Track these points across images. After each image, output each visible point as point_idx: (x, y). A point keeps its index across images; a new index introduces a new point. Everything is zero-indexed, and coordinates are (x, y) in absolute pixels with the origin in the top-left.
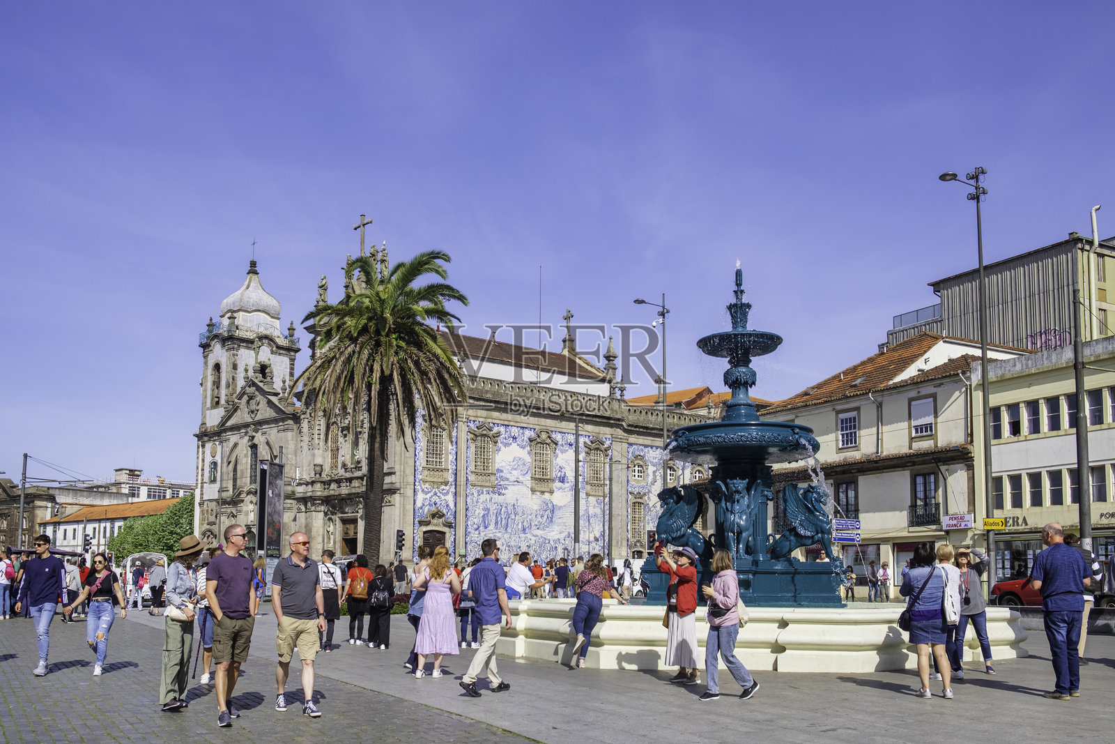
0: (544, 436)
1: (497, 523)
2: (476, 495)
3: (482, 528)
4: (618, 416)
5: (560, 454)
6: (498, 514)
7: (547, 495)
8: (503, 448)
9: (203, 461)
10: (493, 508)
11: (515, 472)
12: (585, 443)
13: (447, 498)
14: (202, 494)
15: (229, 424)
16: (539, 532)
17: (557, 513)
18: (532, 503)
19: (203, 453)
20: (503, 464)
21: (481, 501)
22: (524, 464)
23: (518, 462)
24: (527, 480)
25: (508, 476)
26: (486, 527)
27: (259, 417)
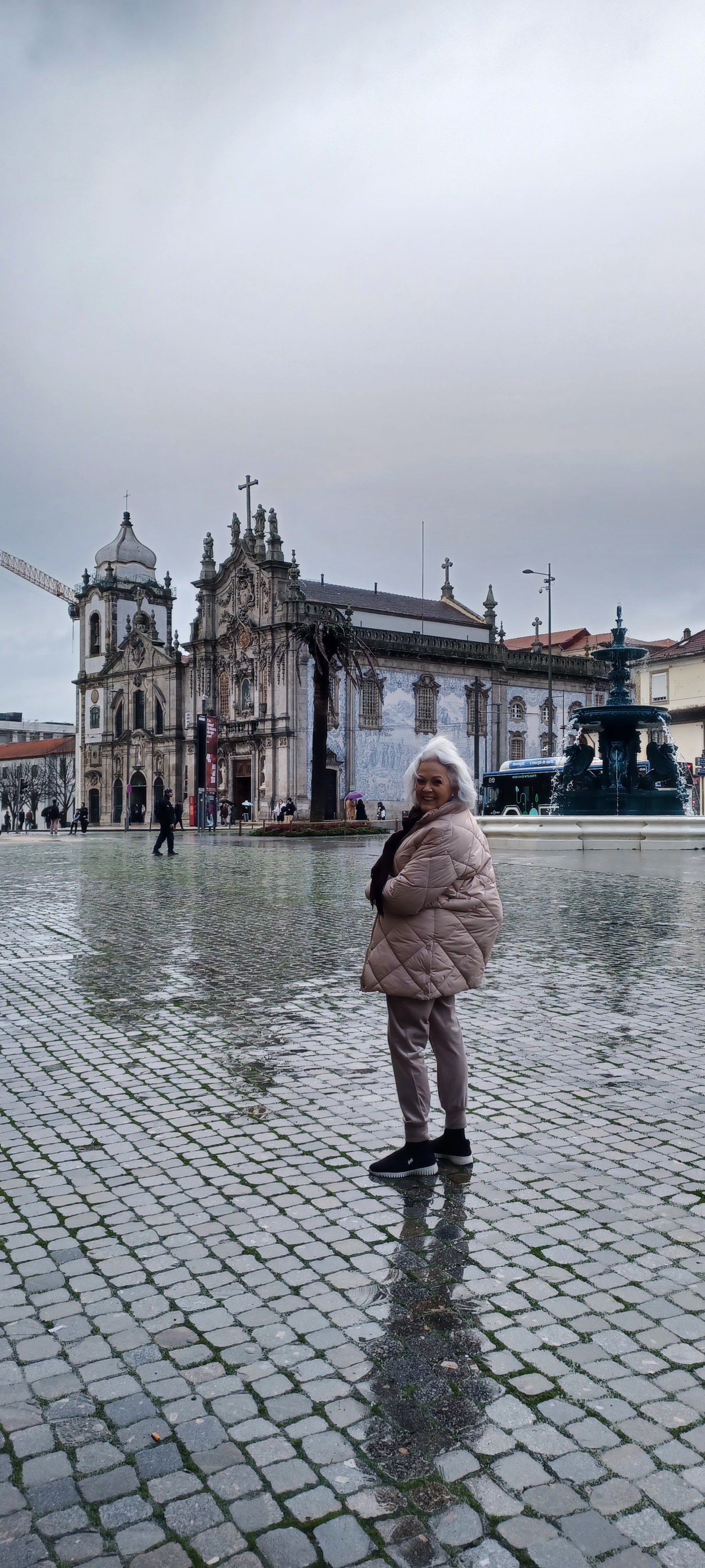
0: (427, 681)
1: (383, 762)
2: (364, 736)
3: (369, 766)
4: (498, 661)
5: (442, 698)
6: (384, 754)
8: (389, 693)
9: (83, 706)
10: (380, 749)
11: (400, 715)
12: (466, 686)
13: (337, 739)
14: (83, 738)
15: (111, 672)
18: (416, 742)
19: (84, 699)
20: (389, 707)
21: (369, 741)
22: (408, 707)
23: (402, 707)
24: (412, 723)
25: (394, 718)
26: (374, 766)
27: (144, 666)
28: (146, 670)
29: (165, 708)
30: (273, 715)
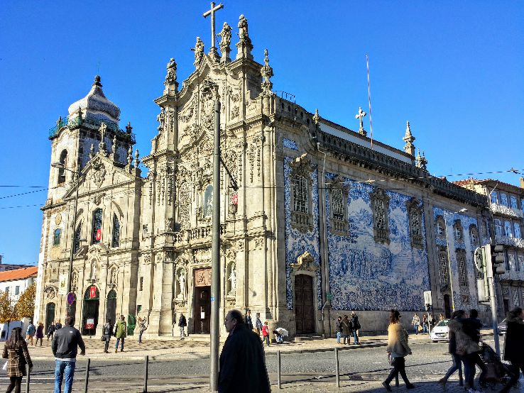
1: (353, 268)
2: (335, 241)
3: (341, 273)
5: (392, 210)
7: (385, 245)
8: (352, 200)
10: (349, 255)
11: (362, 223)
12: (406, 202)
13: (311, 243)
16: (383, 278)
17: (395, 260)
18: (375, 250)
20: (353, 214)
21: (339, 247)
22: (368, 216)
23: (364, 213)
24: (371, 231)
25: (357, 226)
26: (345, 272)
27: (105, 185)
28: (106, 189)
29: (123, 222)
30: (245, 215)
